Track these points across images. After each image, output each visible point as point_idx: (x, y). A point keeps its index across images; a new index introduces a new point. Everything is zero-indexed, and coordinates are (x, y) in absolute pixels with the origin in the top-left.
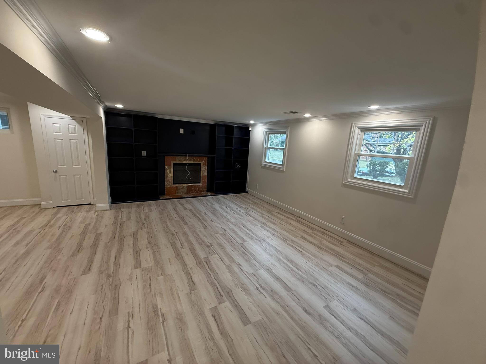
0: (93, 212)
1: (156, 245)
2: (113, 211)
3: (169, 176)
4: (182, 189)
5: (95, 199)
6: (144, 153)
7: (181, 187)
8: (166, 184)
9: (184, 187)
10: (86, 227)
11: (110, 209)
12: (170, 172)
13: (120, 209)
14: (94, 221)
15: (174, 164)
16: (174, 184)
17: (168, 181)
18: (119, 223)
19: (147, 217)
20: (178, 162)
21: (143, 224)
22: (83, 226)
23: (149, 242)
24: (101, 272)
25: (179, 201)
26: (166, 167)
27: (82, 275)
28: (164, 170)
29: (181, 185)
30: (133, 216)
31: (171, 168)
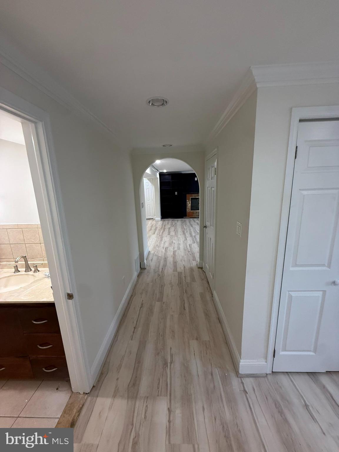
0: (154, 221)
1: (177, 231)
2: (162, 221)
3: (189, 205)
4: (196, 213)
5: (155, 217)
6: (176, 193)
7: (196, 212)
8: (187, 210)
9: (197, 212)
10: (152, 225)
11: (161, 221)
12: (190, 203)
13: (165, 221)
14: (155, 224)
15: (192, 199)
16: (191, 210)
17: (188, 208)
18: (164, 225)
19: (175, 224)
20: (194, 197)
21: (173, 225)
22: (151, 225)
23: (174, 230)
24: (157, 234)
25: (193, 220)
26: (187, 200)
27: (153, 234)
28: (186, 202)
29: (195, 211)
30: (170, 223)
31: (189, 201)
